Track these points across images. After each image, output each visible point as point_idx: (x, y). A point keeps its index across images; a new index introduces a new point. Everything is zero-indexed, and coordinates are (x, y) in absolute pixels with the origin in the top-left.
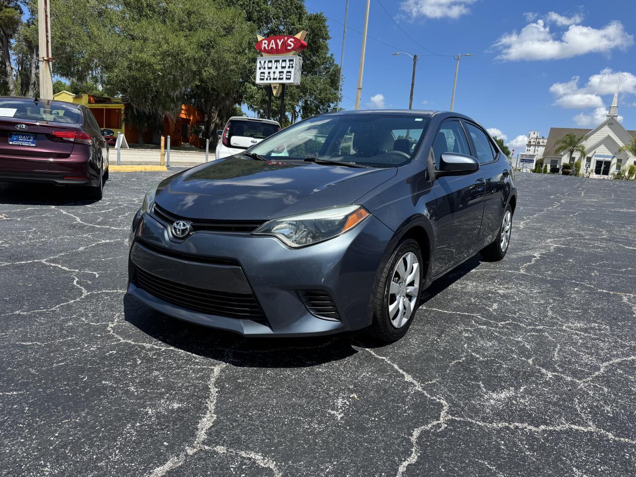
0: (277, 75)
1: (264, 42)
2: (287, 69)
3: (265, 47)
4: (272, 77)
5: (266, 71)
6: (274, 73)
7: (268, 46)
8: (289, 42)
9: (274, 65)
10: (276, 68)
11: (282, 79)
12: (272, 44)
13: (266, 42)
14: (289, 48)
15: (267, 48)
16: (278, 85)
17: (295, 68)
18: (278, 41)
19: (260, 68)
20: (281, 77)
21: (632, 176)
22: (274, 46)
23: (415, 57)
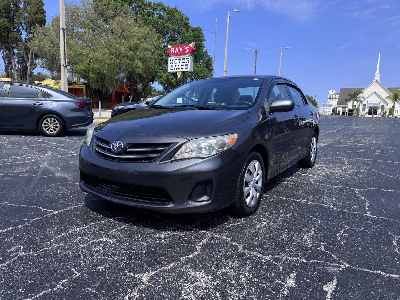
0: (180, 67)
1: (172, 49)
2: (186, 63)
3: (172, 52)
4: (177, 68)
5: (174, 65)
6: (178, 65)
7: (174, 51)
8: (186, 48)
9: (178, 61)
10: (180, 63)
11: (183, 69)
12: (177, 50)
13: (173, 49)
14: (186, 52)
15: (174, 52)
16: (181, 73)
17: (190, 63)
18: (180, 48)
19: (170, 63)
20: (182, 68)
21: (391, 115)
22: (178, 51)
23: (256, 50)
